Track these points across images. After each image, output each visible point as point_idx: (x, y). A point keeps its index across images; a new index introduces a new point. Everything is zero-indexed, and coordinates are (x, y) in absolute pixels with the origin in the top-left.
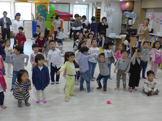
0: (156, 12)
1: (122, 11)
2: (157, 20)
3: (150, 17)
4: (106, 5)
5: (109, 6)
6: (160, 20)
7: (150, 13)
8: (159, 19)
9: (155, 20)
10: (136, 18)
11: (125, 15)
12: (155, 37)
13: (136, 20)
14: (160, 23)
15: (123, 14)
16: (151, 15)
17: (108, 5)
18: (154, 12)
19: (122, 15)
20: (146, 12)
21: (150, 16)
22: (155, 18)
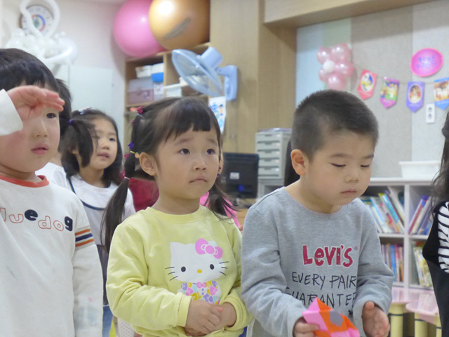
0: (369, 37)
1: (123, 65)
2: (381, 86)
3: (334, 73)
4: (15, 19)
5: (36, 23)
6: (403, 88)
7: (328, 51)
8: (397, 78)
9: (369, 88)
10: (232, 95)
11: (149, 92)
12: (394, 195)
13: (234, 103)
14: (408, 103)
15: (135, 85)
16: (337, 61)
17: (28, 16)
18: (356, 38)
19: (128, 95)
20: (294, 47)
21: (328, 65)
22: (365, 80)
